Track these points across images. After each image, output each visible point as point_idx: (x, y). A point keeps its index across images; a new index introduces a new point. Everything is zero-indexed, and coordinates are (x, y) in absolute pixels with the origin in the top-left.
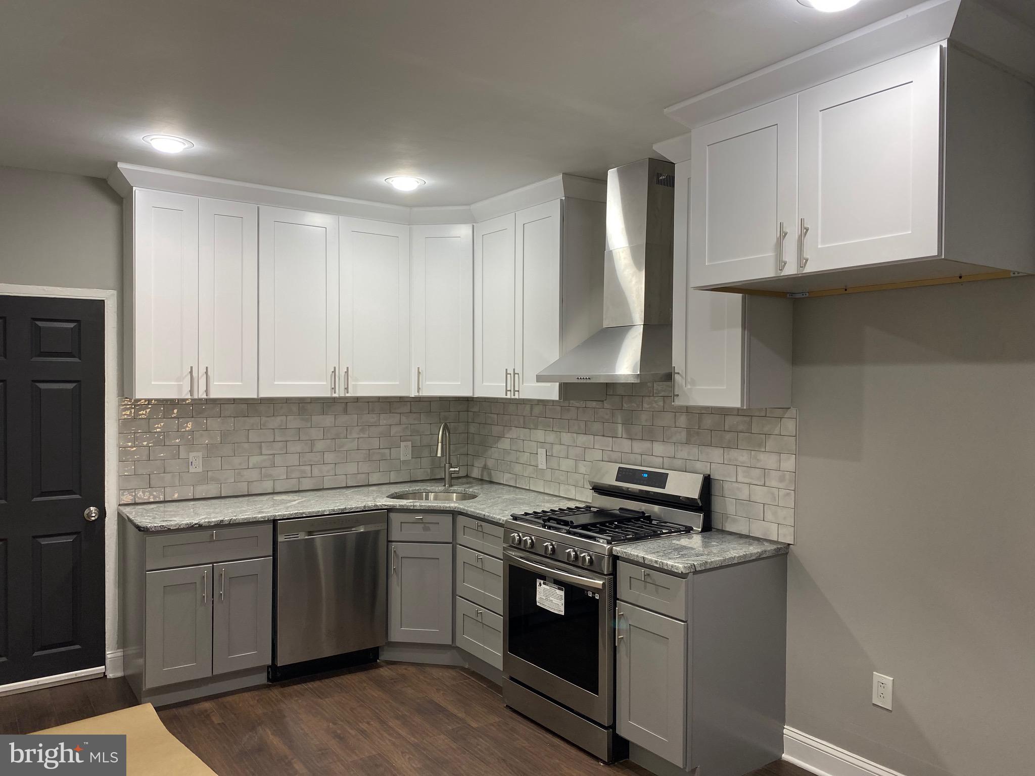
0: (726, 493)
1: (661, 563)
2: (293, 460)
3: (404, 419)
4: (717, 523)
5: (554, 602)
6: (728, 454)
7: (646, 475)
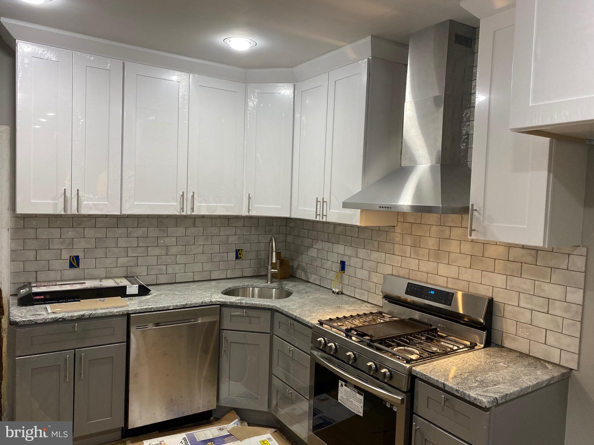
0: (507, 315)
1: (463, 393)
2: (153, 260)
3: (239, 232)
4: (496, 338)
5: (353, 403)
6: (512, 281)
7: (432, 292)
